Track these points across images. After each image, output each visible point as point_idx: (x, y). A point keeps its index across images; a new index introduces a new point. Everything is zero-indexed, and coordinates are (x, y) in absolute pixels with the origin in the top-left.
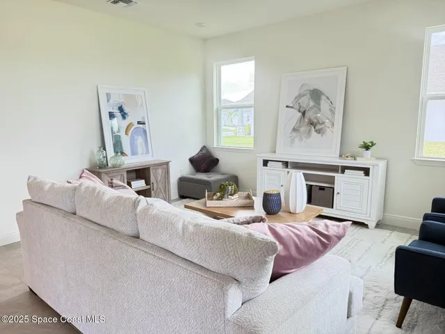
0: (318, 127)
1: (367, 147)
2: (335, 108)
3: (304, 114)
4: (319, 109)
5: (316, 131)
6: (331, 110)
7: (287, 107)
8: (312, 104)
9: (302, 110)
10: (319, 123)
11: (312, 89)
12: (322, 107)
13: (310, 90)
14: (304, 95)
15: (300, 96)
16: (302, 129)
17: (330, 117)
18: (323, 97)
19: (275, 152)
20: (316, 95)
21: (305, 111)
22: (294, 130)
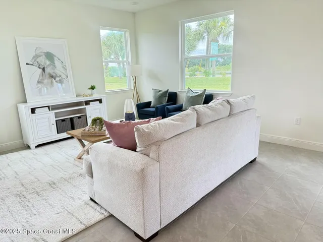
0: (57, 79)
1: (93, 88)
2: (65, 66)
3: (44, 69)
4: (55, 66)
5: (56, 82)
6: (63, 67)
7: (27, 64)
8: (48, 63)
9: (42, 67)
10: (57, 76)
11: (45, 52)
12: (56, 65)
13: (44, 53)
14: (40, 56)
15: (36, 57)
16: (46, 81)
17: (64, 72)
18: (55, 58)
19: (26, 102)
20: (49, 56)
21: (44, 68)
22: (39, 82)
